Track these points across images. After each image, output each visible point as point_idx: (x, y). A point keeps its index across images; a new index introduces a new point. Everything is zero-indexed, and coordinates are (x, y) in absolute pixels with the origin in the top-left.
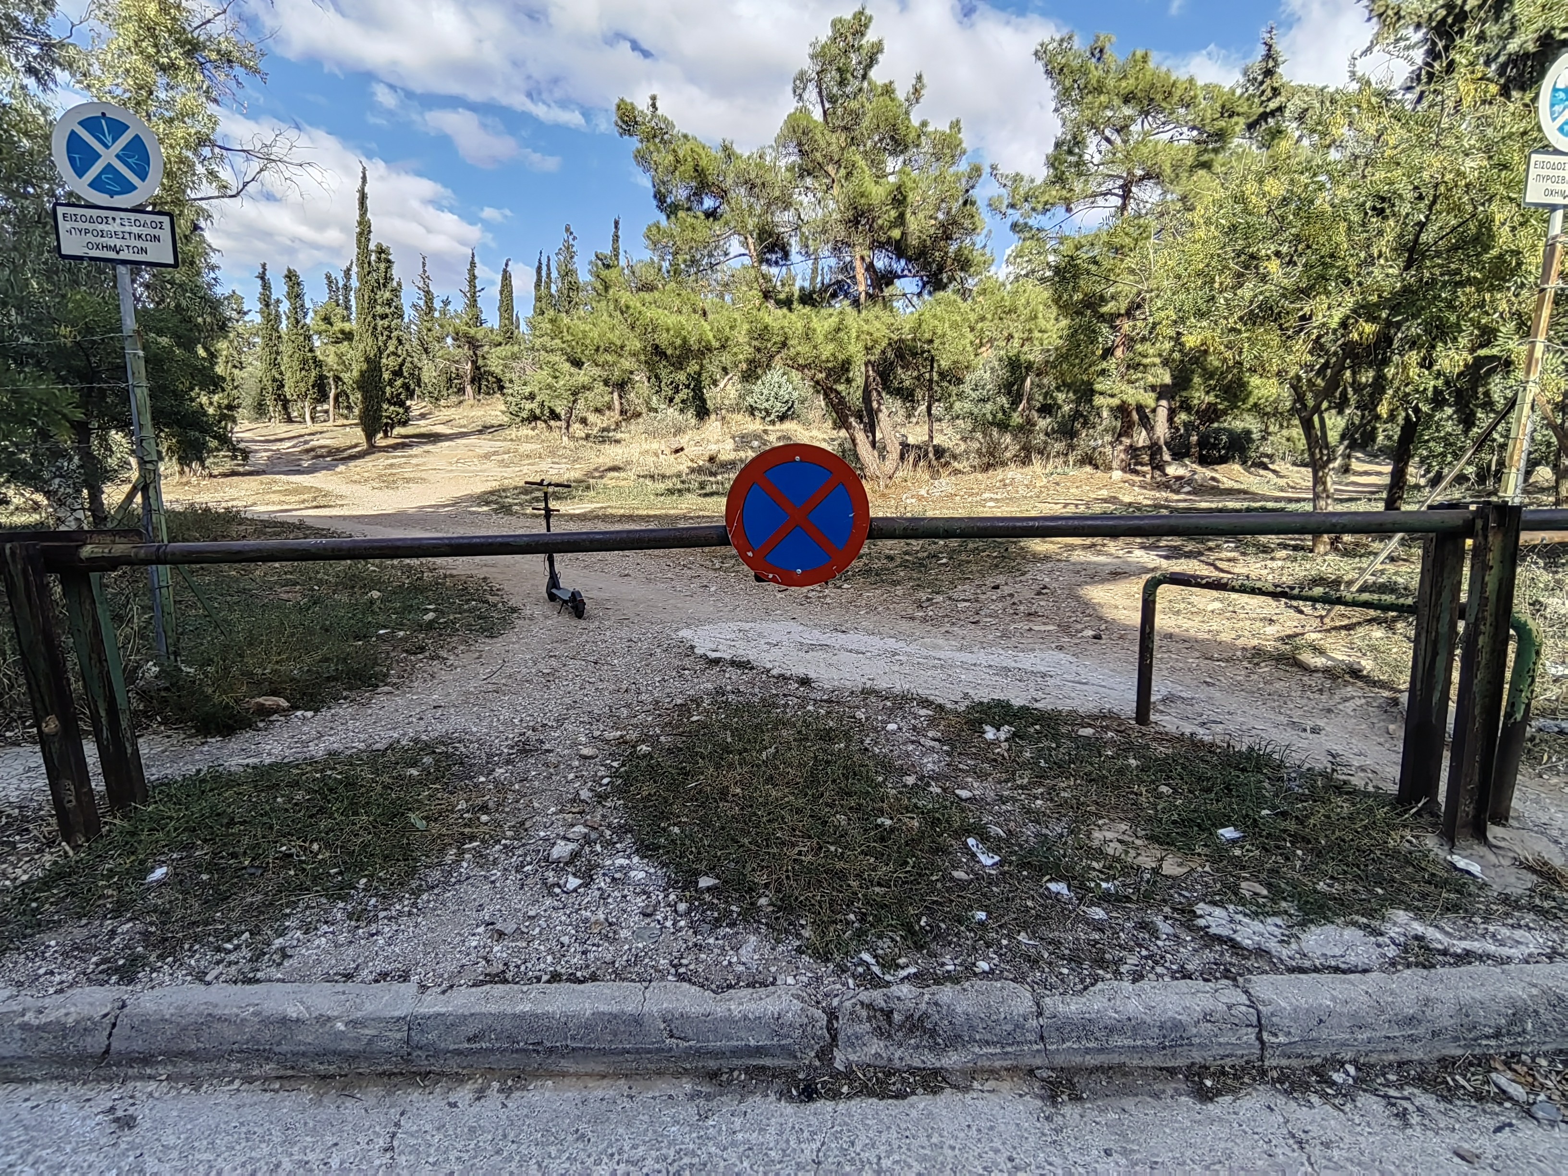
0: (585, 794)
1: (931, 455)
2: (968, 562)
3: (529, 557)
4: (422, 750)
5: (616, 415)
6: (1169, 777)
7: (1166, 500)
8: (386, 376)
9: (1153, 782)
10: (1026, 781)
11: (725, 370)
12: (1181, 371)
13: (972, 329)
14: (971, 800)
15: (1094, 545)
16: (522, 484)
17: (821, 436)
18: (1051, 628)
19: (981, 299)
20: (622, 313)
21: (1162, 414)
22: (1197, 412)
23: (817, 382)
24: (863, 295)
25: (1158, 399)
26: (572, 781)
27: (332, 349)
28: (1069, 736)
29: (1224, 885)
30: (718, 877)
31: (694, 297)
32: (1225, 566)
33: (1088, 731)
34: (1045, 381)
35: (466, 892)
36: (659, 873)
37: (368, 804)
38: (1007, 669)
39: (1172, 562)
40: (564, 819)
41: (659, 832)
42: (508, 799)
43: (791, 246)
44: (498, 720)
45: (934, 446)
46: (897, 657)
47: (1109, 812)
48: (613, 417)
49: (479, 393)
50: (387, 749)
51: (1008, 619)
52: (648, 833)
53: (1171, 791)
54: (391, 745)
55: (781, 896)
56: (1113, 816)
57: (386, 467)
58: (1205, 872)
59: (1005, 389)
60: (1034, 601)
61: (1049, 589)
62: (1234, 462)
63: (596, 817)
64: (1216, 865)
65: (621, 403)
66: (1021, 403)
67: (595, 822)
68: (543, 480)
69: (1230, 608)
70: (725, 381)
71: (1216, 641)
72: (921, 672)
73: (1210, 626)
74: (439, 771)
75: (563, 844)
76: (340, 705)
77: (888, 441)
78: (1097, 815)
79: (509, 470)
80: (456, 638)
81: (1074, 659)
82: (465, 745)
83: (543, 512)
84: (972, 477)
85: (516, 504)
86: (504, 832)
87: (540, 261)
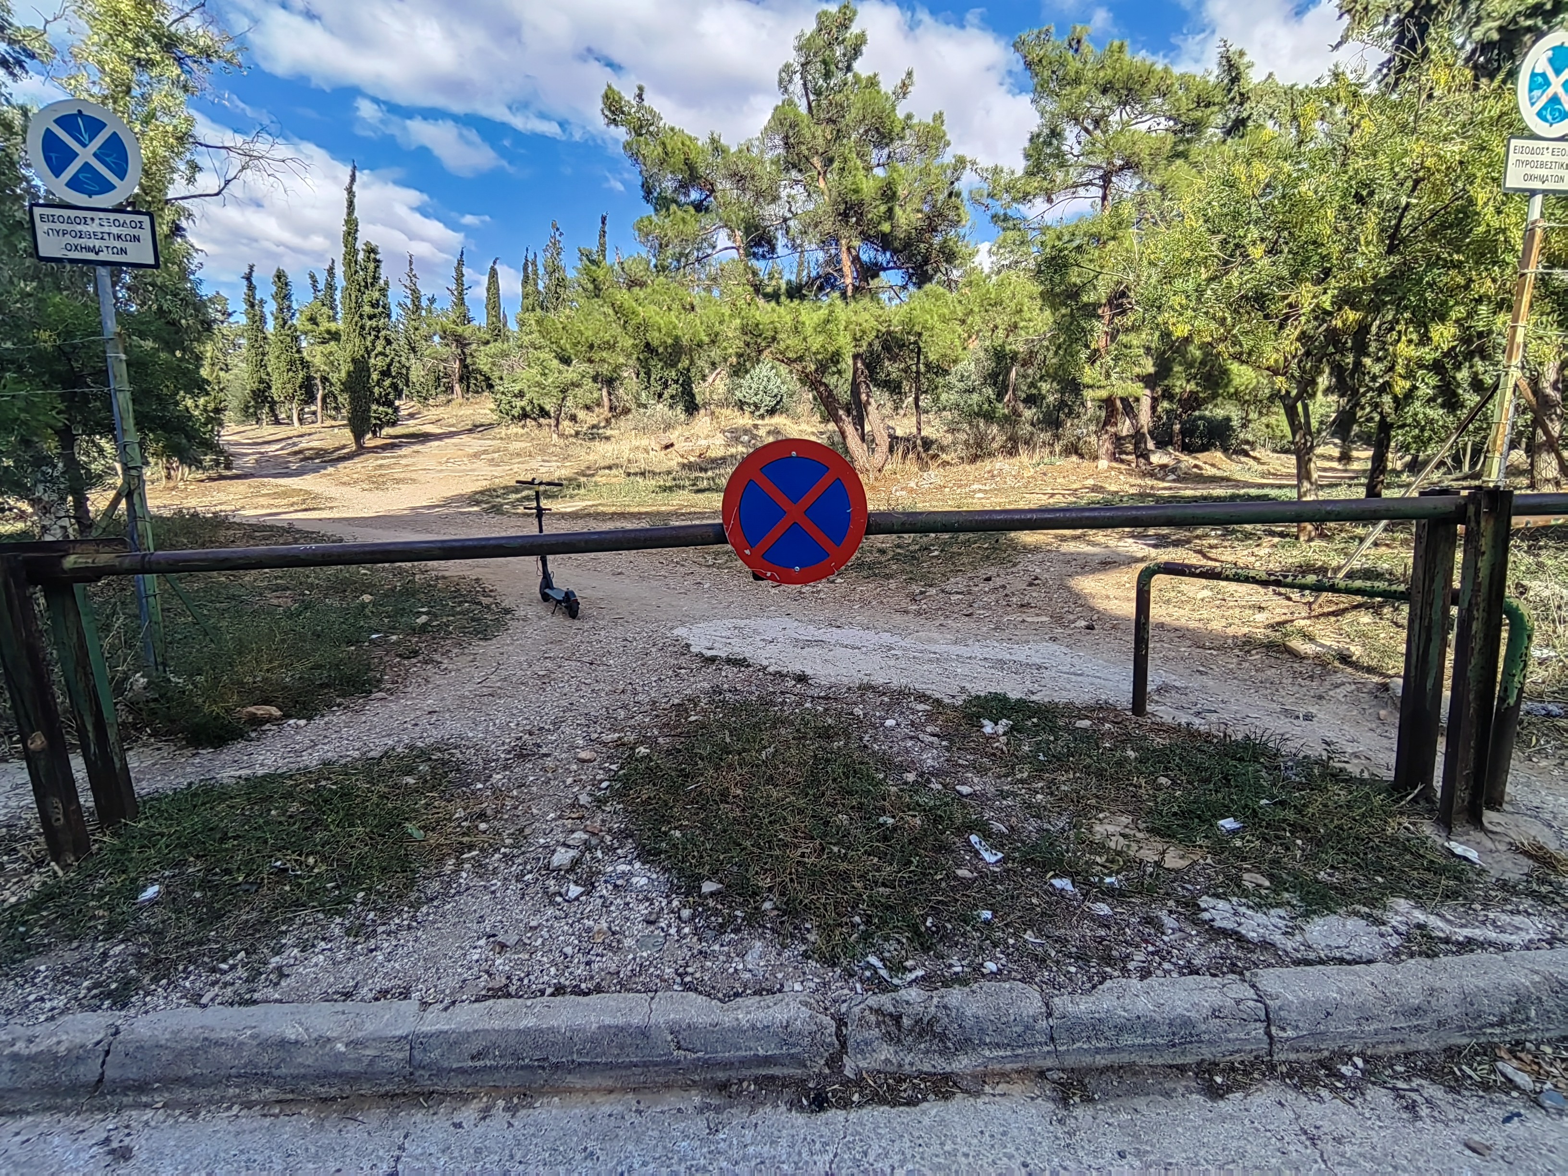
0: (584, 799)
1: (919, 447)
2: (960, 554)
3: (521, 558)
4: (417, 757)
5: (605, 412)
6: (1166, 769)
7: (1152, 488)
8: (375, 376)
9: (1152, 773)
10: (1025, 775)
11: (714, 365)
12: (1162, 359)
13: (960, 323)
14: (972, 795)
15: (1083, 536)
16: (513, 483)
17: (810, 430)
18: (1044, 619)
19: (966, 291)
20: (616, 312)
21: (1146, 403)
22: (1180, 400)
23: (806, 376)
24: (850, 288)
25: (1143, 388)
26: (570, 786)
27: (319, 349)
28: (1066, 729)
29: (1226, 876)
30: (721, 881)
31: (682, 291)
32: (1213, 554)
33: (1086, 723)
34: (1030, 371)
35: (466, 904)
36: (662, 878)
37: (364, 814)
38: (1002, 662)
39: (1161, 551)
40: (564, 825)
41: (660, 836)
42: (507, 806)
43: (777, 239)
44: (495, 724)
45: (922, 438)
46: (892, 652)
47: (1109, 805)
48: (603, 414)
49: (468, 391)
50: (382, 757)
51: (1001, 611)
52: (649, 837)
53: (1170, 782)
54: (387, 752)
55: (785, 899)
56: (1113, 809)
57: (375, 468)
58: (1207, 864)
59: (991, 379)
60: (1026, 593)
61: (1040, 579)
62: (1216, 450)
63: (596, 822)
64: (1217, 857)
65: (610, 400)
66: (1007, 394)
67: (595, 827)
68: (534, 479)
69: (1220, 596)
70: (714, 375)
71: (1207, 629)
72: (917, 666)
73: (1201, 614)
74: (436, 779)
75: (563, 851)
76: (334, 713)
77: (877, 434)
78: (1097, 808)
79: (500, 469)
80: (450, 641)
81: (1068, 651)
82: (461, 751)
83: (535, 511)
84: (961, 468)
85: (506, 504)
86: (503, 840)
87: (525, 257)
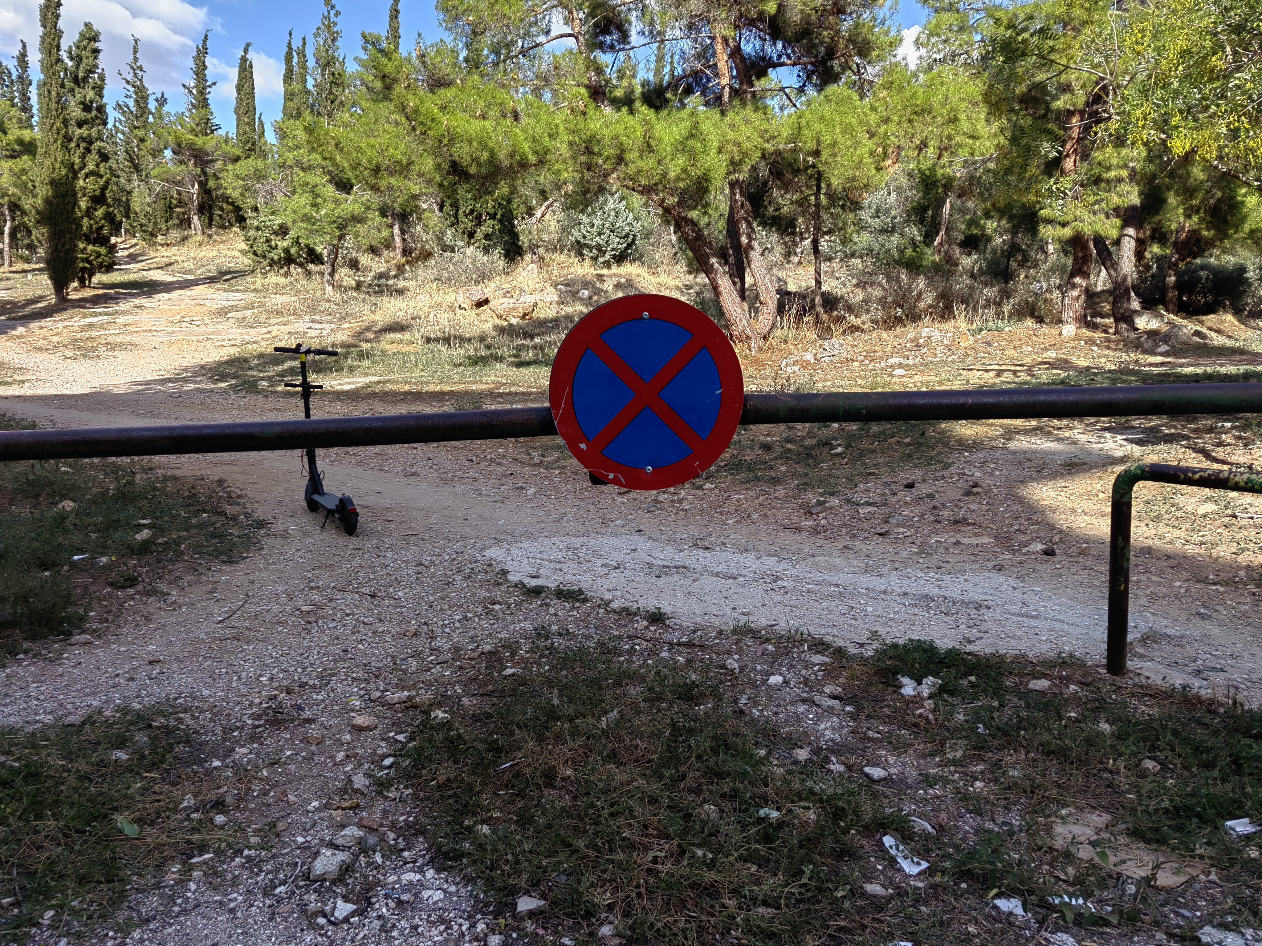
0: (360, 781)
1: (819, 307)
2: (872, 451)
4: (132, 723)
5: (397, 257)
6: (1153, 748)
7: (1136, 363)
8: (83, 204)
9: (1134, 755)
10: (959, 753)
11: (543, 194)
12: (1152, 188)
13: (872, 135)
14: (885, 781)
15: (1039, 427)
16: (270, 350)
17: (672, 282)
18: (986, 540)
19: (884, 94)
21: (1129, 246)
22: (1175, 244)
23: (666, 210)
24: (726, 91)
25: (1123, 227)
26: (341, 763)
27: (6, 165)
28: (1015, 691)
29: (1238, 900)
30: (543, 897)
31: (502, 95)
32: (1220, 453)
33: (1042, 684)
34: (970, 204)
35: (194, 926)
36: (463, 892)
37: (56, 802)
38: (928, 598)
39: (1148, 449)
40: (331, 817)
41: (461, 833)
42: (253, 791)
43: (630, 24)
44: (240, 678)
45: (823, 294)
46: (779, 583)
47: (1074, 797)
48: (393, 259)
49: (210, 226)
50: (84, 723)
51: (927, 529)
52: (447, 834)
53: (1159, 767)
54: (90, 717)
55: (630, 922)
56: (1081, 802)
57: (82, 329)
58: (1210, 882)
59: (917, 214)
60: (961, 504)
61: (981, 487)
62: (1225, 312)
63: (375, 813)
64: (1225, 872)
65: (404, 240)
66: (938, 234)
67: (374, 820)
68: (299, 346)
69: (1229, 512)
70: (543, 208)
71: (1210, 556)
72: (813, 603)
73: (1203, 536)
74: (157, 753)
75: (329, 853)
76: (19, 662)
77: (761, 289)
78: (1058, 801)
79: (253, 332)
80: (181, 565)
81: (1019, 584)
82: (192, 715)
83: (300, 389)
84: (874, 335)
85: (262, 379)
86: (247, 838)
87: (289, 43)
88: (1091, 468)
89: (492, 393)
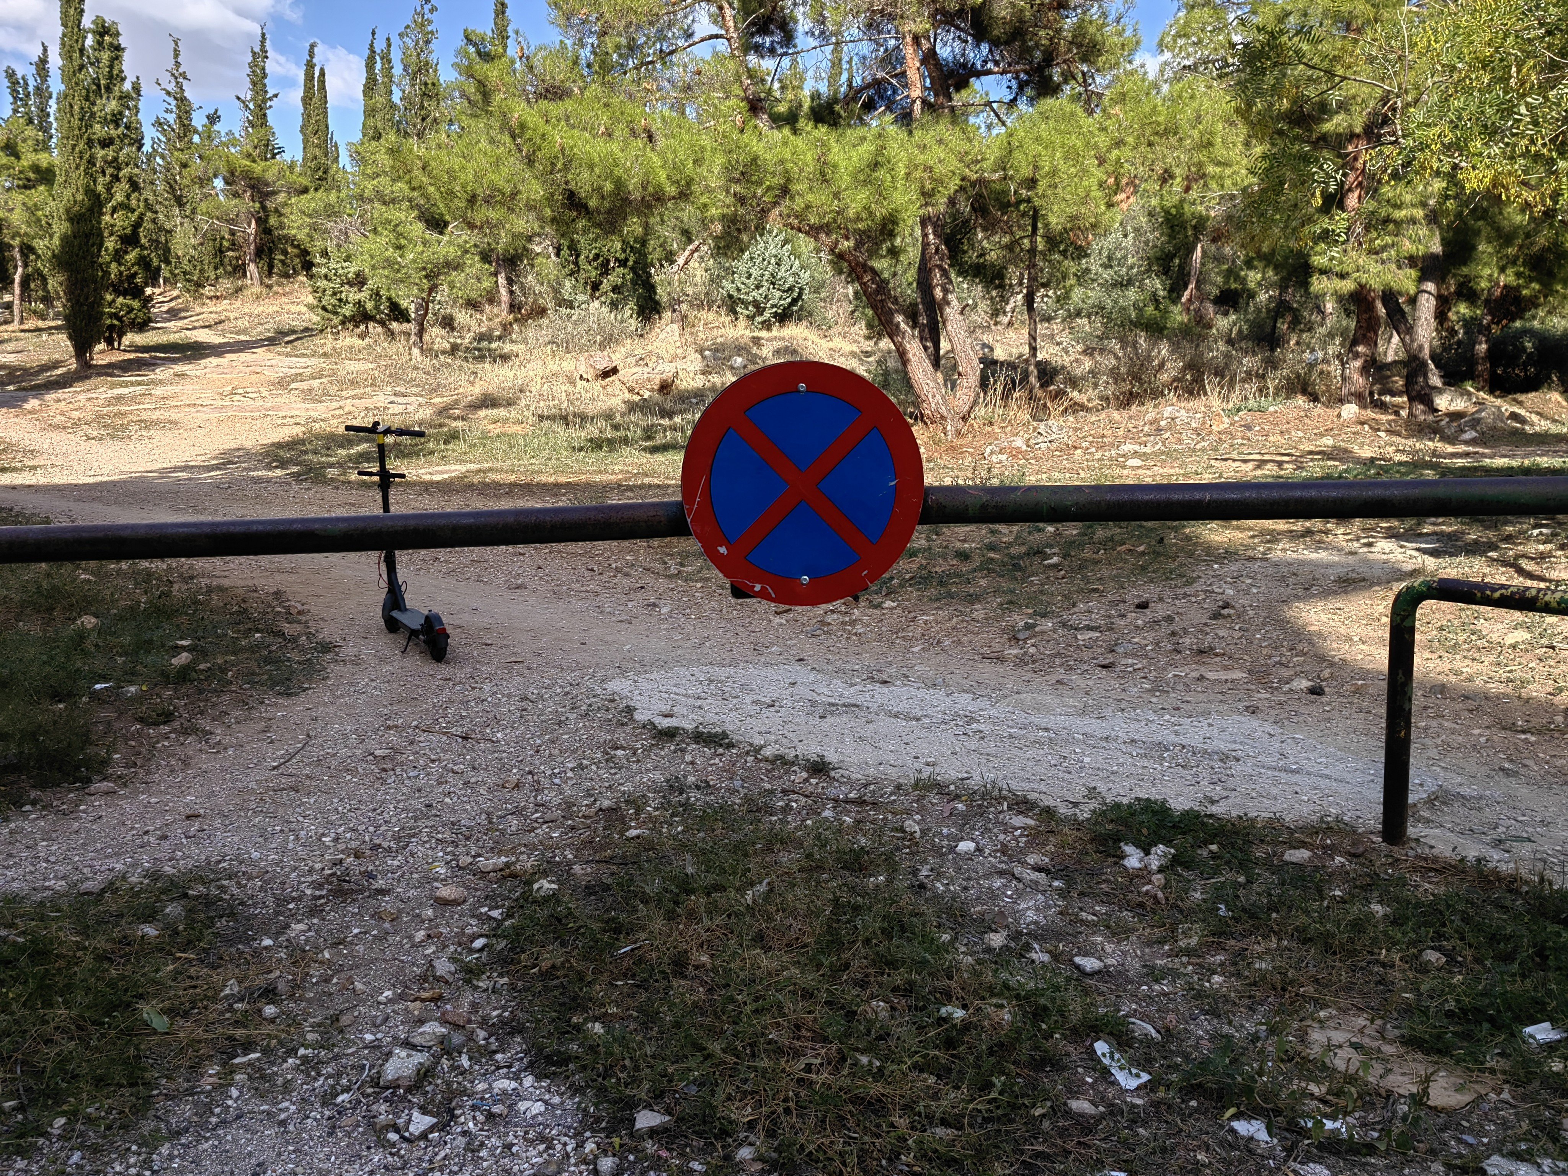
0: (443, 967)
1: (1033, 380)
2: (1097, 562)
3: (353, 556)
4: (164, 891)
5: (502, 313)
6: (1440, 936)
7: (1434, 453)
8: (110, 244)
9: (1413, 943)
10: (1194, 941)
11: (687, 235)
12: (1457, 231)
13: (1102, 162)
14: (1099, 974)
15: (1308, 532)
16: (341, 430)
17: (848, 348)
18: (1237, 675)
19: (1116, 110)
20: (513, 137)
21: (1427, 306)
22: (1487, 302)
23: (841, 256)
24: (918, 106)
25: (1421, 280)
26: (421, 944)
27: (18, 197)
28: (1266, 863)
29: (1536, 1123)
30: (668, 1111)
31: (629, 108)
32: (1535, 567)
33: (1301, 855)
34: (1227, 250)
35: (235, 1141)
36: (569, 1104)
37: (69, 986)
38: (1162, 747)
39: (1443, 561)
40: (407, 1011)
41: (568, 1032)
42: (312, 976)
43: (796, 22)
44: (297, 838)
45: (1038, 364)
46: (974, 726)
47: (1336, 996)
48: (498, 316)
49: (270, 274)
50: (103, 891)
51: (1163, 660)
52: (551, 1034)
53: (1444, 959)
54: (112, 883)
55: (776, 1144)
56: (1343, 1003)
57: (109, 402)
58: (1501, 1101)
59: (1159, 265)
60: (1207, 629)
61: (1233, 607)
62: (1550, 389)
63: (461, 1006)
64: (1521, 1090)
65: (511, 292)
66: (1186, 288)
67: (460, 1015)
68: (376, 424)
69: (1545, 641)
70: (687, 253)
71: (1519, 697)
72: (1016, 751)
73: (1510, 672)
74: (193, 929)
75: (403, 1054)
76: (25, 815)
77: (960, 356)
78: (1316, 1001)
79: (321, 407)
80: (227, 697)
81: (1276, 730)
82: (238, 883)
83: (376, 478)
84: (1103, 415)
85: (331, 465)
86: (303, 1035)
87: (372, 45)
88: (1372, 585)
89: (620, 486)
